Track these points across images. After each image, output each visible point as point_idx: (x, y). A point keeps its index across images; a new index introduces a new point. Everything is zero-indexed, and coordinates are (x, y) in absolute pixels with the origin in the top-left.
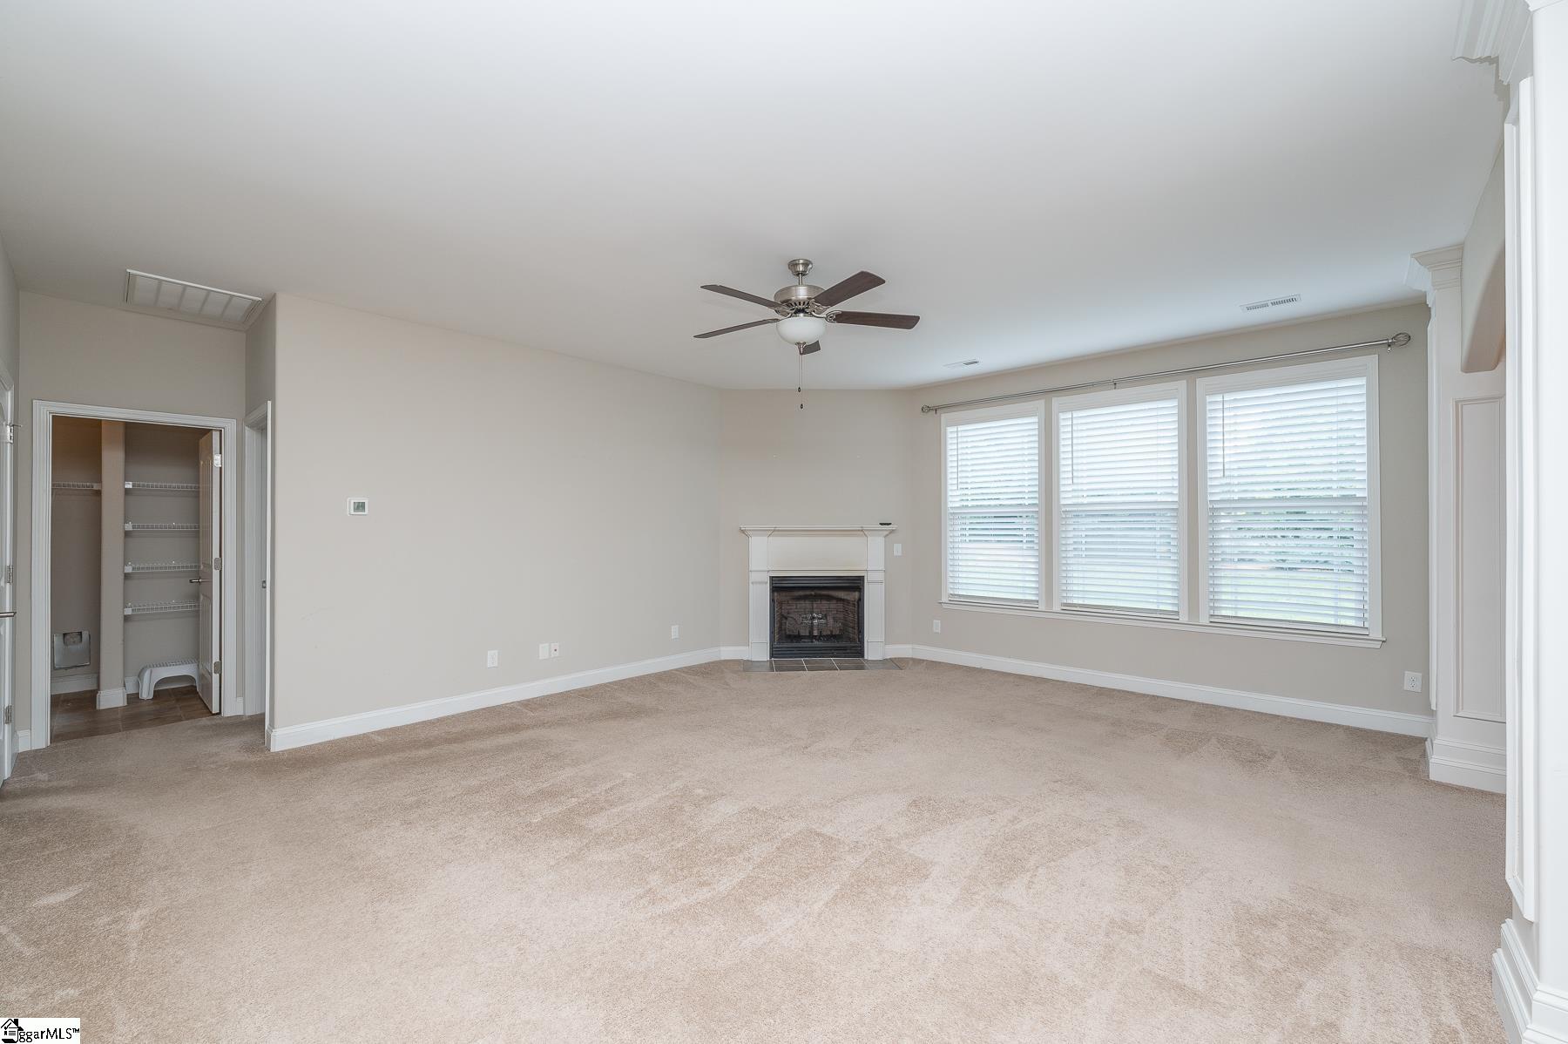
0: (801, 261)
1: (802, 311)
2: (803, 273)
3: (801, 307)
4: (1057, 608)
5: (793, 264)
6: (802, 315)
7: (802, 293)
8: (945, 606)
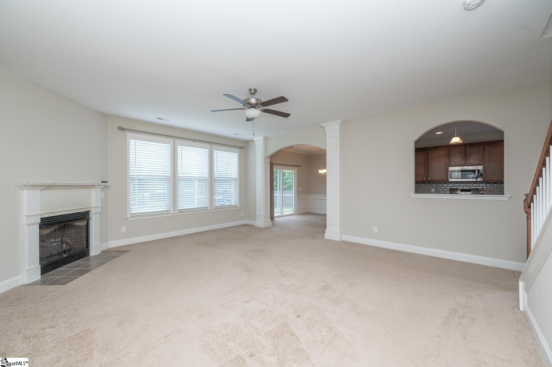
0: (253, 89)
1: (254, 107)
2: (254, 94)
3: (253, 105)
4: (177, 211)
5: (250, 90)
6: (253, 108)
7: (253, 101)
8: (128, 219)
